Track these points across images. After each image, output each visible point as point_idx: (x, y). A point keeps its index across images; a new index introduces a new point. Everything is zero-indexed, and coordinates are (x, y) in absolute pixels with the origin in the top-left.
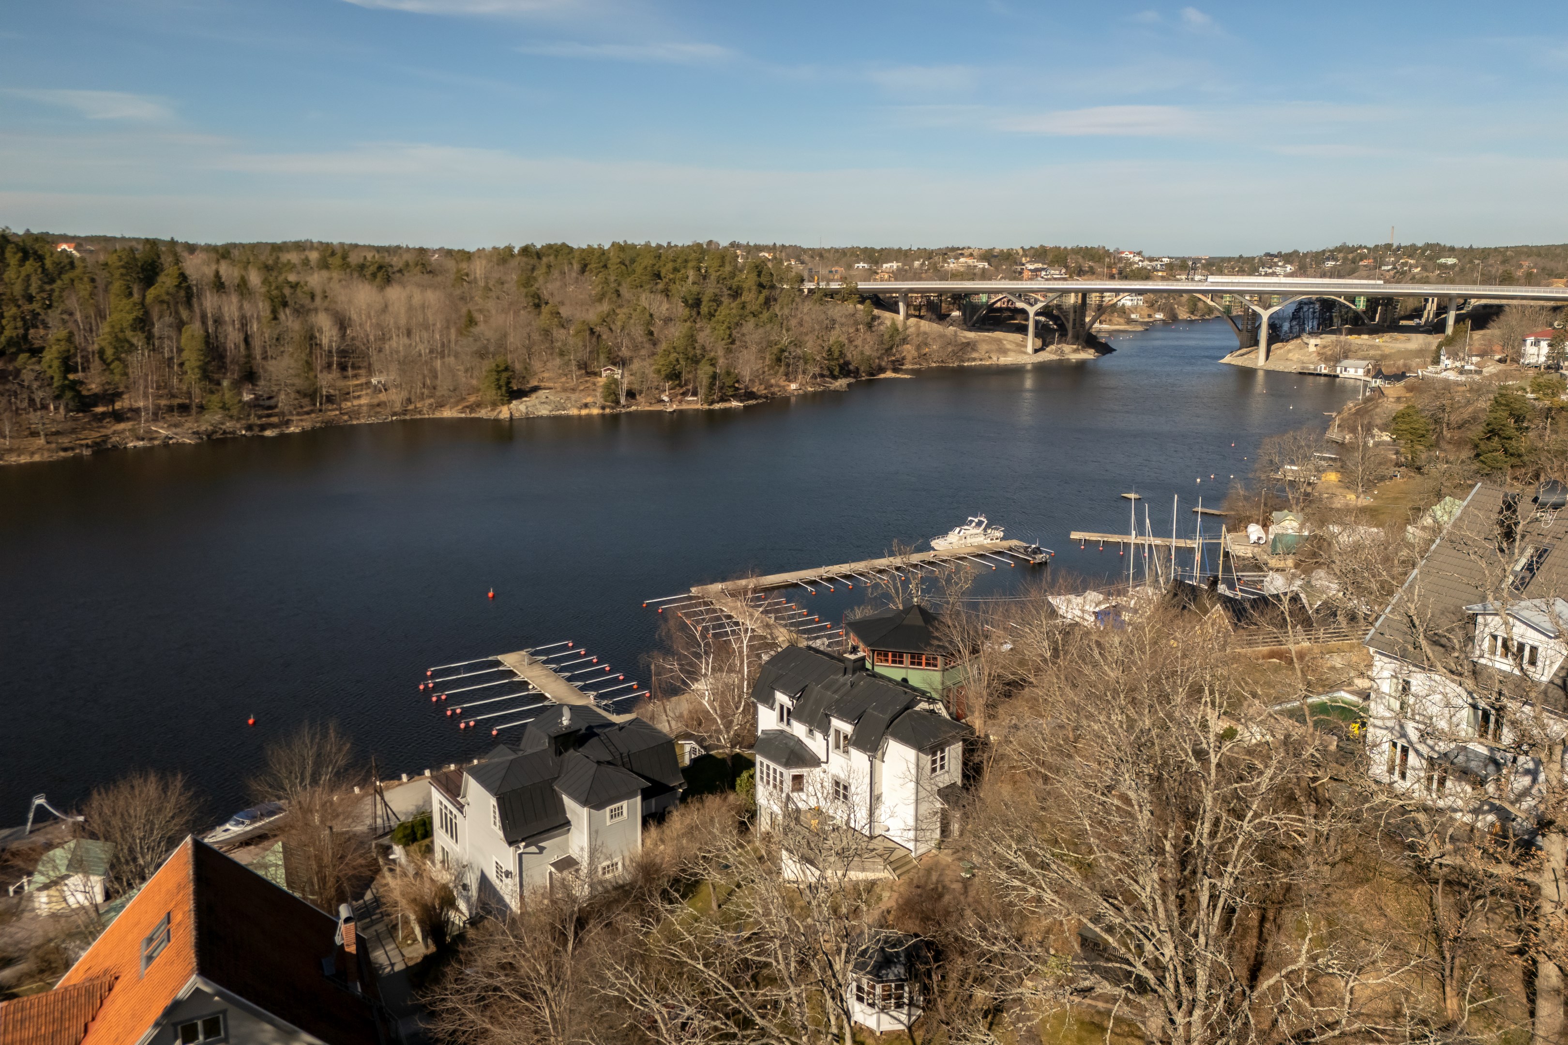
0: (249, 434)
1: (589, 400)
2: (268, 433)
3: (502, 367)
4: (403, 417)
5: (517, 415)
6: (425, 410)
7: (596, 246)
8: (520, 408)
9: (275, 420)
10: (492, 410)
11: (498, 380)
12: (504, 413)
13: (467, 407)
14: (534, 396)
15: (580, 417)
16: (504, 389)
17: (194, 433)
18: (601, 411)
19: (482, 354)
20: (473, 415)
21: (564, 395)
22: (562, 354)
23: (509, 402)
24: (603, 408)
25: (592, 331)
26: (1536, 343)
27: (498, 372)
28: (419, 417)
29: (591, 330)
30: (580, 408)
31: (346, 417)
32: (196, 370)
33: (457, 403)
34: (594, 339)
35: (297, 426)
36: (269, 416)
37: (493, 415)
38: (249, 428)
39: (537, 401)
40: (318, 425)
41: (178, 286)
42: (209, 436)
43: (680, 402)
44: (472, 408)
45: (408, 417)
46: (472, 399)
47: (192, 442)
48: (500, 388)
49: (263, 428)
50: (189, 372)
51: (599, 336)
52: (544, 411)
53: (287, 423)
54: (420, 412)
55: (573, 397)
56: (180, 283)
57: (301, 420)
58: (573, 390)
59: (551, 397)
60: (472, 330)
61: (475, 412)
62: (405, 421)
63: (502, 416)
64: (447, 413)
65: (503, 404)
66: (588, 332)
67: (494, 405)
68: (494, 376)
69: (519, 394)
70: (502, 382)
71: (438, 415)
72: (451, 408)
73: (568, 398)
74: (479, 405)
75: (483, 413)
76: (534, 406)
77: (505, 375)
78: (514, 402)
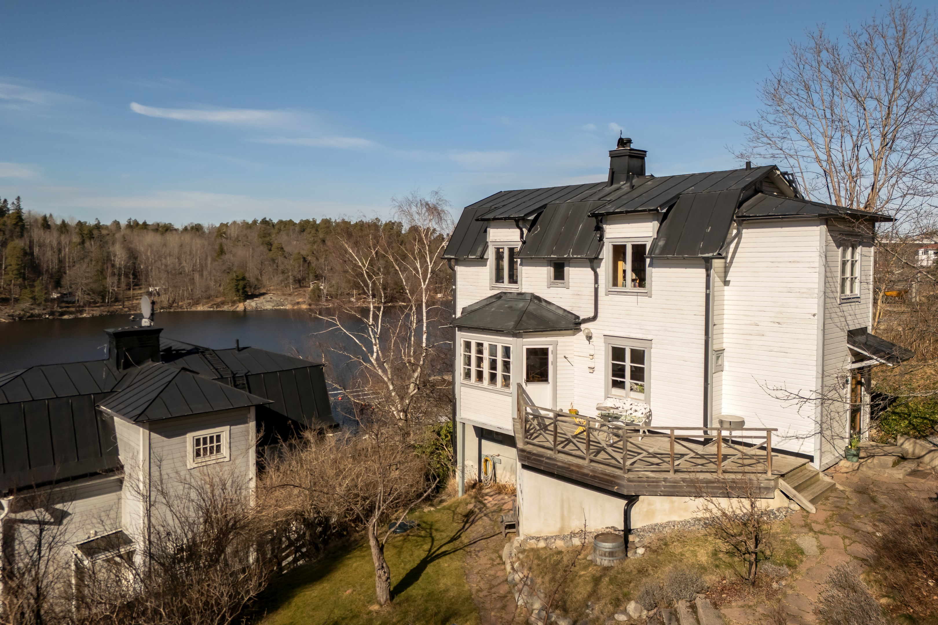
0: (51, 317)
1: (300, 300)
2: (66, 317)
3: (240, 278)
4: (168, 310)
5: (249, 308)
6: (184, 306)
7: (311, 220)
8: (252, 304)
9: (73, 309)
10: (232, 306)
11: (237, 285)
12: (240, 307)
13: (215, 304)
14: (262, 298)
15: (293, 310)
16: (241, 291)
17: (9, 316)
18: (308, 307)
19: (228, 271)
20: (218, 309)
21: (283, 297)
22: (283, 272)
23: (245, 300)
24: (310, 305)
25: (305, 260)
26: (926, 252)
27: (238, 280)
28: (180, 310)
29: (304, 258)
30: (294, 305)
31: (126, 309)
32: (15, 272)
33: (207, 303)
34: (306, 265)
35: (89, 314)
36: (68, 307)
37: (232, 309)
38: (52, 313)
39: (264, 300)
40: (105, 313)
41: (16, 225)
42: (20, 318)
43: (364, 302)
44: (218, 305)
45: (172, 310)
46: (219, 300)
47: (7, 321)
48: (238, 291)
49: (62, 314)
50: (10, 273)
51: (309, 263)
52: (269, 307)
53: (81, 312)
54: (181, 308)
55: (290, 298)
56: (17, 223)
57: (93, 310)
58: (290, 295)
59: (274, 298)
60: (222, 257)
61: (220, 307)
62: (170, 312)
63: (238, 309)
64: (200, 308)
65: (240, 302)
66: (302, 260)
67: (234, 303)
68: (234, 283)
69: (252, 297)
70: (240, 287)
71: (194, 309)
72: (203, 305)
73: (286, 299)
74: (223, 303)
75: (226, 308)
76: (262, 303)
77: (241, 283)
78: (248, 301)
